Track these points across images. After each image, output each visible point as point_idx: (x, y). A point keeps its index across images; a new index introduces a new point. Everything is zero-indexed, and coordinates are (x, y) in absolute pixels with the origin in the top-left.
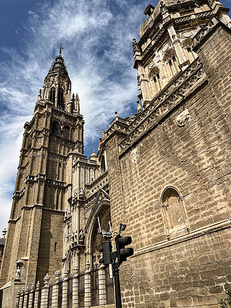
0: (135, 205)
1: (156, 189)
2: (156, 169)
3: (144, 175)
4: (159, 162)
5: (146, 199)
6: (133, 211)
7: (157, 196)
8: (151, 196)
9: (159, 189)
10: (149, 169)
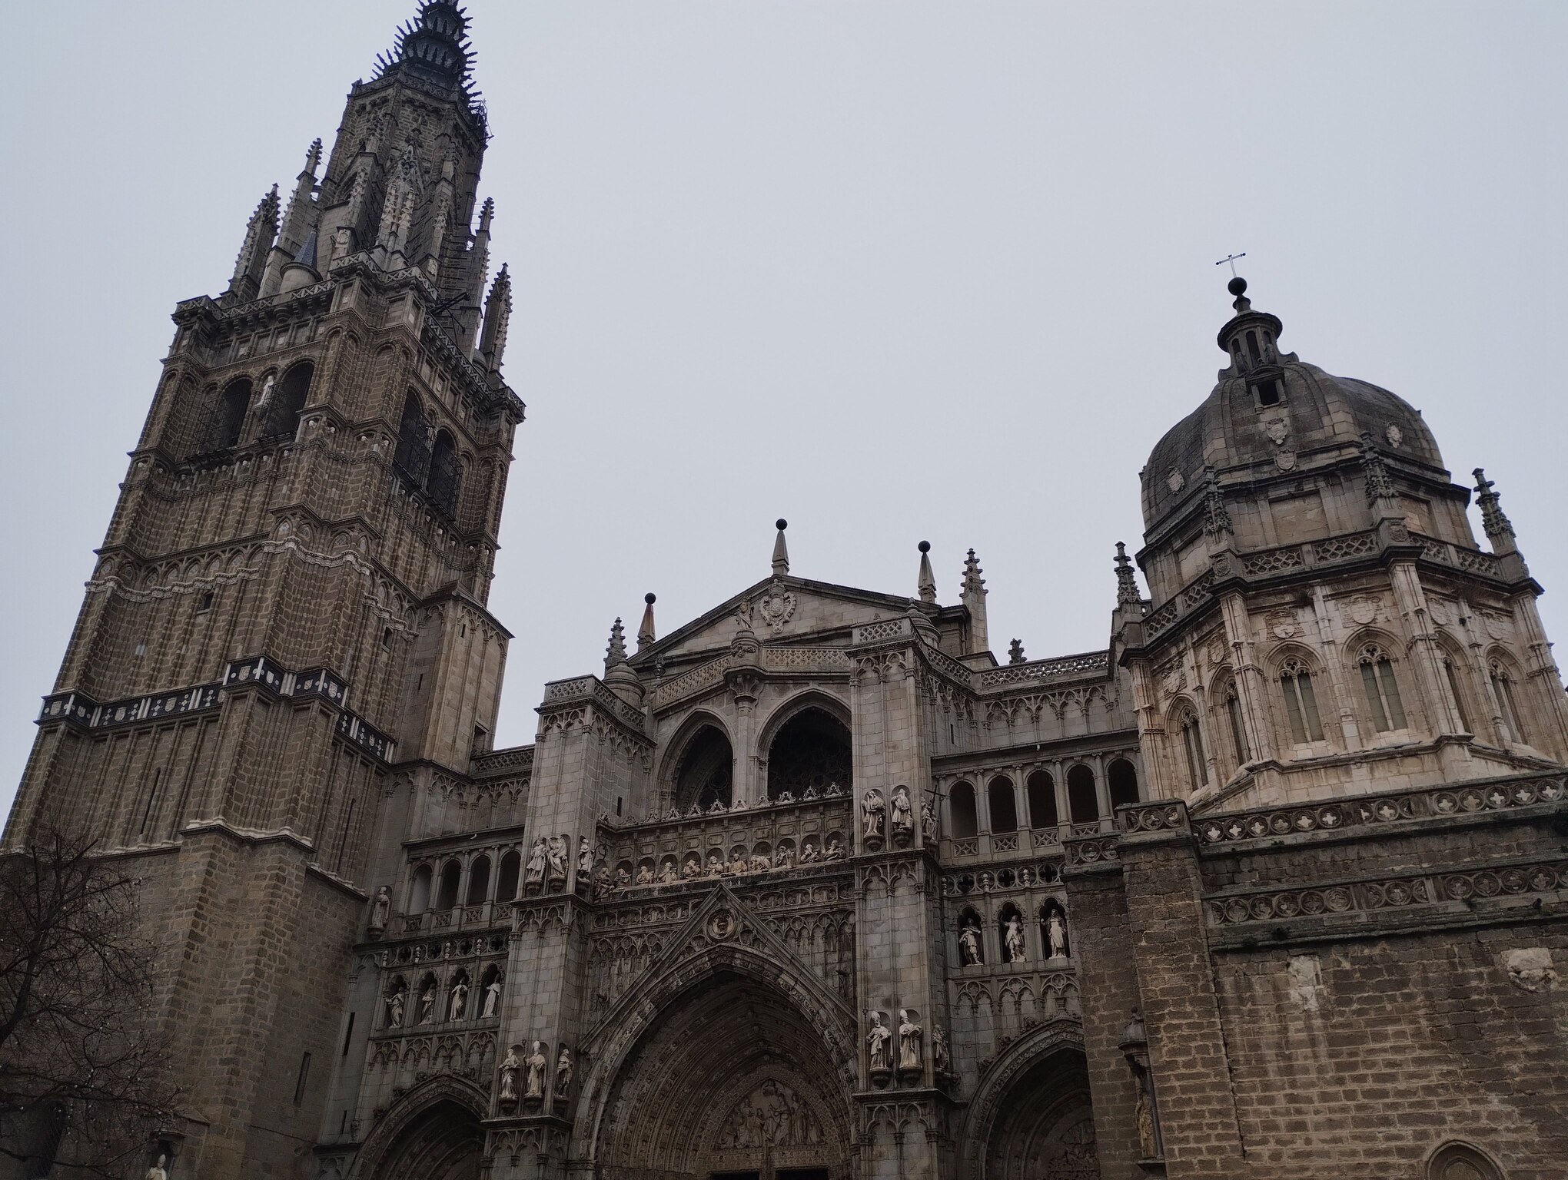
0: (1300, 1145)
1: (1408, 1131)
2: (1412, 1069)
3: (1353, 1066)
4: (1426, 1054)
5: (1359, 1146)
6: (1288, 1162)
7: (1414, 1152)
8: (1383, 1145)
9: (1422, 1135)
10: (1380, 1058)
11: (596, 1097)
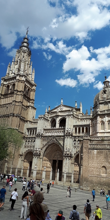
1: (100, 164)
3: (98, 159)
4: (103, 159)
5: (97, 165)
6: (91, 166)
11: (43, 153)
